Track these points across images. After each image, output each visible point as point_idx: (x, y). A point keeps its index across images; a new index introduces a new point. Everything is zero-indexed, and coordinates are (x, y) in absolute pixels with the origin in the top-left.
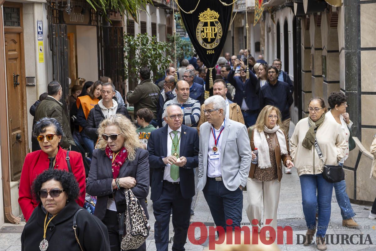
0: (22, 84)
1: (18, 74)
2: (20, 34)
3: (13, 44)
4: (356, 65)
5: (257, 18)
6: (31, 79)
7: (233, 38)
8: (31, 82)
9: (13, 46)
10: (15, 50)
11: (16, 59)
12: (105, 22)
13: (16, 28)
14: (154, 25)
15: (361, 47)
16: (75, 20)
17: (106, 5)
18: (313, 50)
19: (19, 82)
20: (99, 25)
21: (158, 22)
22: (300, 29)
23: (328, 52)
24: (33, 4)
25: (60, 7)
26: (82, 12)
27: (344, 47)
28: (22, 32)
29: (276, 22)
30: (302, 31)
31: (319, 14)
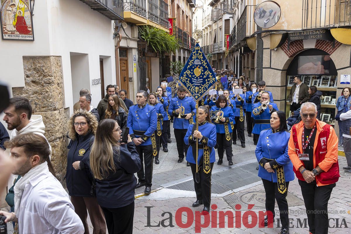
0: (127, 80)
1: (126, 76)
2: (127, 61)
3: (124, 64)
4: (261, 75)
5: (226, 55)
6: (131, 78)
7: (217, 63)
8: (131, 79)
9: (124, 65)
10: (125, 67)
11: (125, 70)
12: (163, 56)
13: (125, 58)
14: (184, 58)
15: (263, 67)
16: (150, 55)
17: (161, 49)
18: (246, 68)
19: (126, 79)
20: (160, 57)
21: (186, 56)
22: (242, 59)
23: (251, 69)
24: (132, 48)
25: (143, 50)
26: (153, 52)
27: (256, 67)
28: (128, 60)
29: (234, 57)
30: (242, 60)
31: (248, 53)
